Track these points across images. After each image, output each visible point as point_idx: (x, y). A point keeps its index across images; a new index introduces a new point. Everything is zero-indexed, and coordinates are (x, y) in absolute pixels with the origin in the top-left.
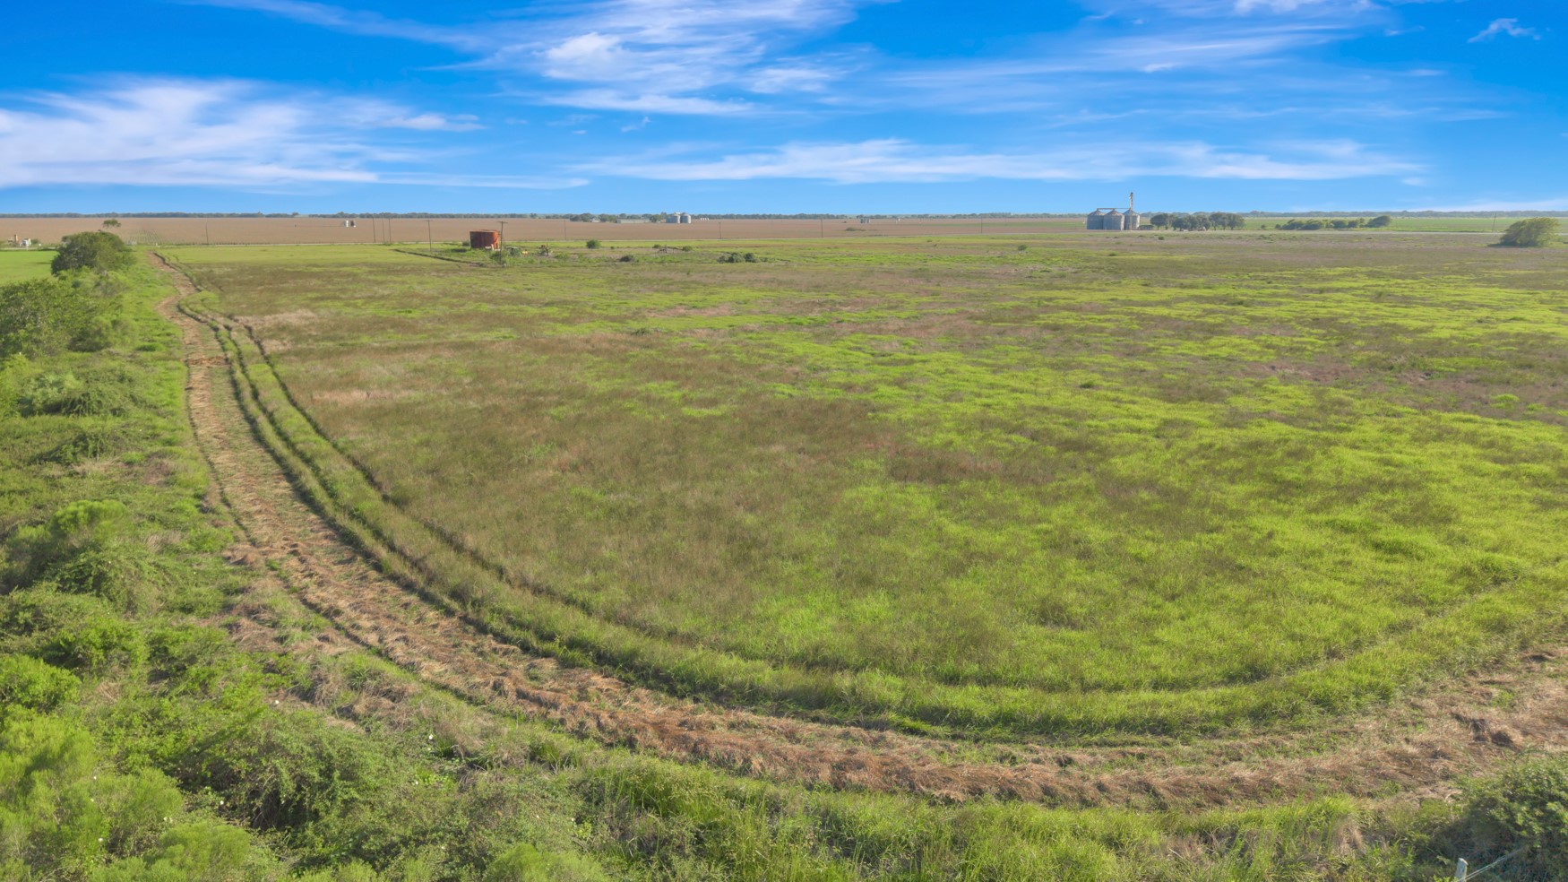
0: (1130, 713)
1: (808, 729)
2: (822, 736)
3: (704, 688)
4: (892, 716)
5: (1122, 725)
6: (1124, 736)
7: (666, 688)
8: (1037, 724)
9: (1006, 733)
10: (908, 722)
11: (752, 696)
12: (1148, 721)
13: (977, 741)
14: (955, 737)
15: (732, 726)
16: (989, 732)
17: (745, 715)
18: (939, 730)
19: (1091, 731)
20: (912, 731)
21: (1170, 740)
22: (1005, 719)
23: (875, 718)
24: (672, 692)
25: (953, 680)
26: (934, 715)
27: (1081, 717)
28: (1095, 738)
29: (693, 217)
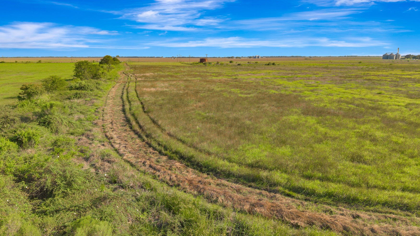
0: (390, 199)
1: (246, 189)
2: (250, 192)
3: (212, 170)
4: (281, 188)
5: (385, 204)
6: (386, 209)
7: (199, 169)
8: (344, 199)
9: (330, 201)
10: (287, 191)
11: (228, 175)
12: (399, 204)
13: (316, 202)
14: (306, 200)
15: (218, 185)
16: (321, 200)
17: (224, 182)
18: (299, 196)
19: (370, 205)
20: (288, 195)
21: (410, 214)
22: (329, 195)
23: (274, 188)
24: (201, 171)
25: (309, 178)
26: (298, 190)
27: (366, 198)
28: (372, 208)
29: (261, 57)
